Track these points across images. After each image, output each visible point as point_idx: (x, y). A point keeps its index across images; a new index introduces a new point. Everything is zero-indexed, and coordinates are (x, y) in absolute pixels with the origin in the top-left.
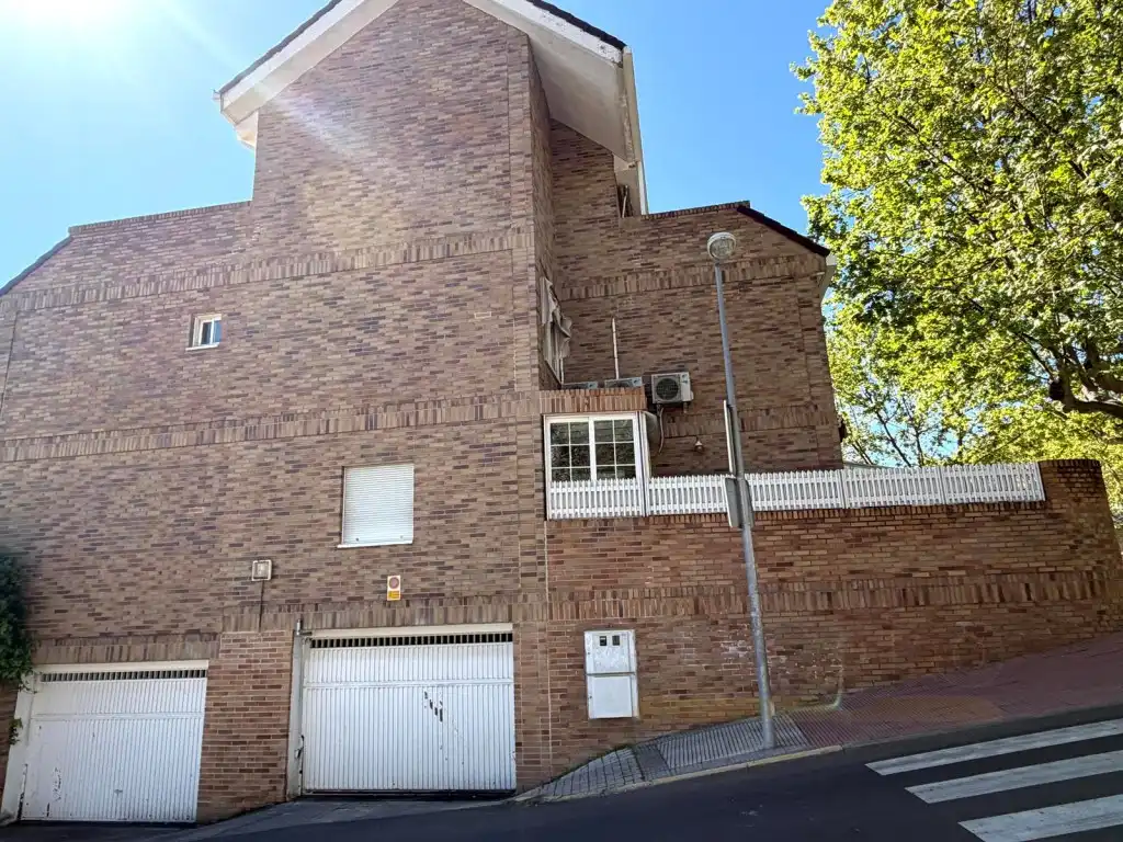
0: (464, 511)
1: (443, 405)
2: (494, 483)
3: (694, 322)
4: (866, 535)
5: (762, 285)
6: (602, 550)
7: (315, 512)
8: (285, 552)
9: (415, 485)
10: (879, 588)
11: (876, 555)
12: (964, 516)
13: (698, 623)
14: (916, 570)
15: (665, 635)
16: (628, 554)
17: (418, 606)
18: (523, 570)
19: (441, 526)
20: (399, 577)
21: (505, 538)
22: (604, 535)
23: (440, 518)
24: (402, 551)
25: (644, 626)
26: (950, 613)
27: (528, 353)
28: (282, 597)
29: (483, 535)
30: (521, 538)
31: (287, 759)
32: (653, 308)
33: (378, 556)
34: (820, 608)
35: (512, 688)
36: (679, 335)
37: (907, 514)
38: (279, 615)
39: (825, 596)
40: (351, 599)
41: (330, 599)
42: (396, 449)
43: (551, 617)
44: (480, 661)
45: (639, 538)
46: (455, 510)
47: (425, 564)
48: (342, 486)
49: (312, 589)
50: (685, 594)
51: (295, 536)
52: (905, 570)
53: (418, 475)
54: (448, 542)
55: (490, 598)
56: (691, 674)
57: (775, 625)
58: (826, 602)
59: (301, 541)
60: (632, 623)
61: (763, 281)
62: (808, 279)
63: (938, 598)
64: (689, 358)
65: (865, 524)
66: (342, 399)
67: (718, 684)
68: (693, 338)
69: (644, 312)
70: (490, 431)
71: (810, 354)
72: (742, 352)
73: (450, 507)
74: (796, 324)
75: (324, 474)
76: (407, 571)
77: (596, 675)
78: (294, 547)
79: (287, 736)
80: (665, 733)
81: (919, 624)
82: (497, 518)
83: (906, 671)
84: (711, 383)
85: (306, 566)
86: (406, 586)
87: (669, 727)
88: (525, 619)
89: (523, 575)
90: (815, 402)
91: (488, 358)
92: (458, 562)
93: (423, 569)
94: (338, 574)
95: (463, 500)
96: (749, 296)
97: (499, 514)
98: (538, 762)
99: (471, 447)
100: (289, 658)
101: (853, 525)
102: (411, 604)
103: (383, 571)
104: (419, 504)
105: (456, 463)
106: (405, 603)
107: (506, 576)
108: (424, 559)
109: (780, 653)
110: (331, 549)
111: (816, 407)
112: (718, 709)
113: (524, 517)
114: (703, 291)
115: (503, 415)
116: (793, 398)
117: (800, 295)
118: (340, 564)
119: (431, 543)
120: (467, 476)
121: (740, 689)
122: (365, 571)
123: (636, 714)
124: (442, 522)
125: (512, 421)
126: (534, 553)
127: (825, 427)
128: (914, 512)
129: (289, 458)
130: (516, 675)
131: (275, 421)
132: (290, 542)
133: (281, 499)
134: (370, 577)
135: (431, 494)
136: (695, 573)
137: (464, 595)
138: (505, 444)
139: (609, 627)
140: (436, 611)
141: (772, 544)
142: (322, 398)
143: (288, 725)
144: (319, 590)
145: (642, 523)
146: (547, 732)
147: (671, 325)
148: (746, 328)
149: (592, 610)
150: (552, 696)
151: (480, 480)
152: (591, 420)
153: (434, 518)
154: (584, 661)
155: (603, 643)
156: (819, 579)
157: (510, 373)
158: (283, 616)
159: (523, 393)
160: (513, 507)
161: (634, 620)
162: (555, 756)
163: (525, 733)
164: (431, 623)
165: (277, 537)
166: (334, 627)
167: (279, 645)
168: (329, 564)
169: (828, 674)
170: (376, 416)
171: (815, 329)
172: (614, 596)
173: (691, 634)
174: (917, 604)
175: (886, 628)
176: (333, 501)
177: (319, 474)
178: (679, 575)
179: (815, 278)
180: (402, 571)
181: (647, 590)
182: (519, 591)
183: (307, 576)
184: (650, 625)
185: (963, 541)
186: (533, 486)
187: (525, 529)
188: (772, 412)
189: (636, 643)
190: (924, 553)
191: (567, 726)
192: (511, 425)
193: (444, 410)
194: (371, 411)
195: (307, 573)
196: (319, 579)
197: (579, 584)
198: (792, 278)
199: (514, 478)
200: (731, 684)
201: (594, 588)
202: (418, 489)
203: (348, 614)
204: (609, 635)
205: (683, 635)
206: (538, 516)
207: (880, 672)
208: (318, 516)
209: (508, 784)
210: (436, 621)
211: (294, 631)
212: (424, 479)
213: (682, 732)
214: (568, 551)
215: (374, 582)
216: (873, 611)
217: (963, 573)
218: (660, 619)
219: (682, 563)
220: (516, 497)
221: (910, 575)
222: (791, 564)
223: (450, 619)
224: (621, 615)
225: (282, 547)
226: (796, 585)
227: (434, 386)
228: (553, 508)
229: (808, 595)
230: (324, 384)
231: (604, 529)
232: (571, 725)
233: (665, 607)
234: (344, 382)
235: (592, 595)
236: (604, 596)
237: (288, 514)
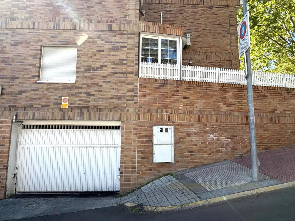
0: (100, 70)
1: (93, 21)
2: (116, 59)
3: (192, 18)
4: (261, 96)
5: (217, 8)
6: (162, 92)
7: (26, 65)
8: (9, 82)
9: (78, 57)
10: (264, 116)
11: (264, 103)
12: (292, 92)
13: (199, 125)
14: (276, 110)
15: (186, 129)
16: (173, 95)
17: (76, 111)
18: (127, 98)
19: (89, 77)
20: (68, 98)
21: (119, 84)
22: (164, 86)
23: (89, 73)
24: (70, 86)
25: (178, 125)
26: (285, 126)
27: (135, 3)
28: (7, 103)
29: (110, 82)
30: (127, 84)
31: (6, 179)
32: (176, 11)
33: (58, 87)
34: (244, 122)
35: (119, 149)
36: (186, 22)
37: (274, 90)
38: (5, 112)
39: (246, 118)
40: (43, 106)
41: (32, 106)
42: (69, 40)
43: (139, 119)
44: (104, 137)
45: (178, 89)
46: (97, 69)
47: (81, 93)
48: (41, 54)
49: (22, 101)
50: (195, 113)
51: (15, 76)
52: (272, 110)
53: (79, 52)
54: (92, 84)
55: (111, 109)
56: (196, 145)
57: (228, 128)
58: (246, 120)
59: (18, 78)
60: (173, 124)
61: (217, 6)
62: (233, 7)
63: (282, 121)
64: (188, 31)
65: (261, 92)
66: (42, 14)
67: (205, 150)
68: (191, 24)
69: (173, 12)
70: (115, 36)
71: (232, 34)
72: (208, 31)
73: (94, 68)
74: (227, 23)
75: (31, 47)
76: (72, 95)
77: (157, 144)
78: (14, 80)
79: (7, 168)
80: (184, 169)
81: (276, 130)
82: (117, 75)
83: (271, 147)
84: (197, 41)
85: (20, 90)
86: (71, 102)
87: (186, 166)
88: (127, 119)
89: (127, 100)
90: (232, 52)
91: (116, 3)
92: (97, 93)
93: (80, 95)
94: (37, 94)
95: (100, 66)
96: (212, 11)
97: (117, 73)
98: (131, 181)
99: (105, 42)
100: (9, 132)
101: (257, 92)
102: (73, 110)
103: (60, 95)
104: (78, 66)
105: (98, 49)
106: (70, 110)
107: (119, 100)
108: (80, 90)
109: (228, 138)
110: (34, 83)
111: (232, 54)
112: (205, 160)
113: (129, 75)
114: (195, 7)
115: (122, 29)
116: (225, 50)
117: (230, 13)
118: (38, 90)
119: (84, 84)
120: (103, 55)
121: (214, 152)
122: (51, 94)
123: (173, 161)
124: (90, 74)
125: (125, 32)
126: (133, 91)
127: (235, 61)
128: (277, 89)
129: (13, 38)
130: (122, 143)
131: (6, 20)
132: (12, 78)
133: (8, 58)
134: (53, 97)
135: (85, 61)
136: (199, 105)
137: (99, 108)
138: (121, 43)
139: (163, 125)
140: (85, 113)
141: (228, 96)
142: (31, 12)
143: (8, 163)
144: (26, 101)
145: (179, 83)
146: (135, 168)
147: (182, 18)
148: (210, 23)
149: (157, 117)
150: (138, 153)
151: (109, 57)
152: (160, 38)
153: (86, 73)
154: (153, 138)
155: (161, 131)
156: (244, 111)
157: (125, 11)
158: (7, 113)
159: (131, 21)
160: (124, 71)
161: (174, 122)
162: (138, 178)
163: (125, 168)
164: (82, 119)
165: (6, 76)
166: (33, 119)
167: (4, 126)
168: (32, 90)
169: (245, 147)
170: (59, 24)
171: (234, 26)
172: (167, 112)
173: (196, 129)
174: (275, 122)
175: (265, 130)
176: (36, 61)
177: (29, 47)
178: (193, 105)
179: (235, 7)
180: (70, 95)
181: (180, 111)
182: (125, 107)
183: (21, 94)
184: (181, 125)
185: (292, 101)
186: (134, 62)
187: (129, 80)
188: (217, 54)
189: (175, 132)
190: (279, 104)
191: (144, 165)
192: (125, 34)
193: (93, 24)
194: (57, 21)
195: (20, 93)
196: (27, 96)
197: (152, 106)
198: (228, 6)
199: (125, 58)
200: (210, 150)
201: (158, 108)
202: (79, 59)
203: (41, 113)
204: (164, 128)
205: (193, 130)
206: (135, 75)
207: (262, 147)
208: (26, 67)
209: (115, 188)
210: (85, 119)
211: (13, 120)
212: (82, 55)
213: (191, 168)
214: (147, 92)
215: (55, 99)
216: (261, 124)
217: (290, 112)
218: (185, 122)
219: (194, 101)
220: (125, 66)
221: (274, 112)
222: (234, 104)
223: (92, 118)
224: (169, 120)
225: (8, 80)
226: (236, 112)
227: (89, 13)
228: (142, 73)
229: (240, 116)
230: (33, 5)
231: (164, 84)
232: (145, 165)
233: (187, 118)
234: (43, 6)
235: (157, 111)
236: (162, 111)
237: (11, 65)
